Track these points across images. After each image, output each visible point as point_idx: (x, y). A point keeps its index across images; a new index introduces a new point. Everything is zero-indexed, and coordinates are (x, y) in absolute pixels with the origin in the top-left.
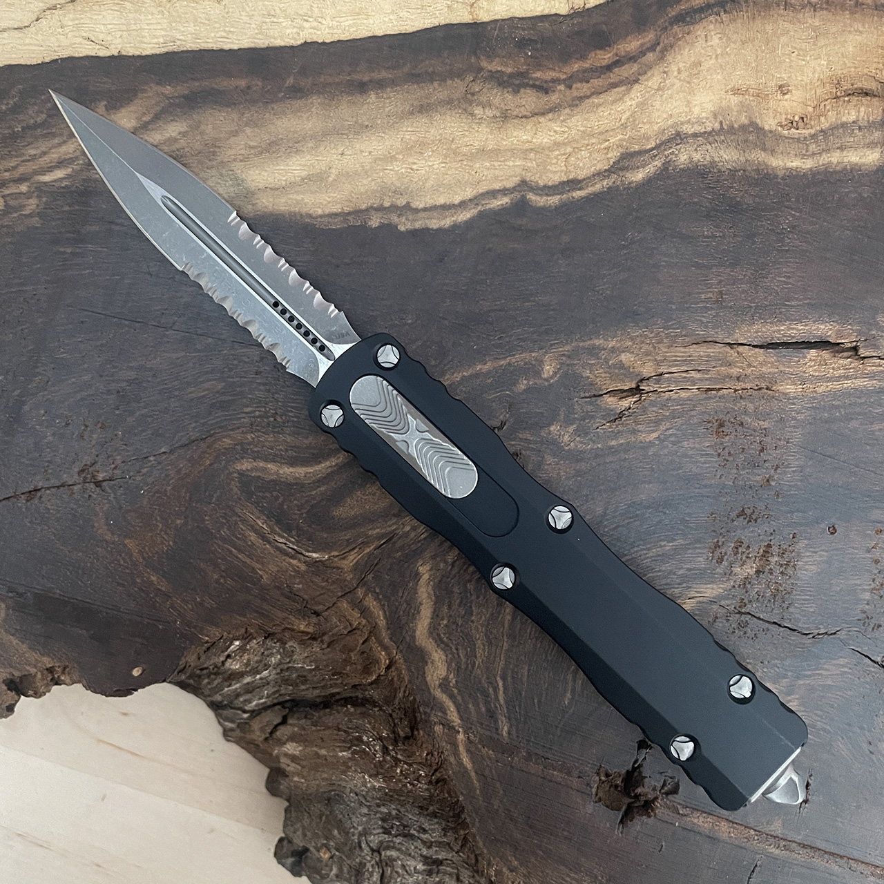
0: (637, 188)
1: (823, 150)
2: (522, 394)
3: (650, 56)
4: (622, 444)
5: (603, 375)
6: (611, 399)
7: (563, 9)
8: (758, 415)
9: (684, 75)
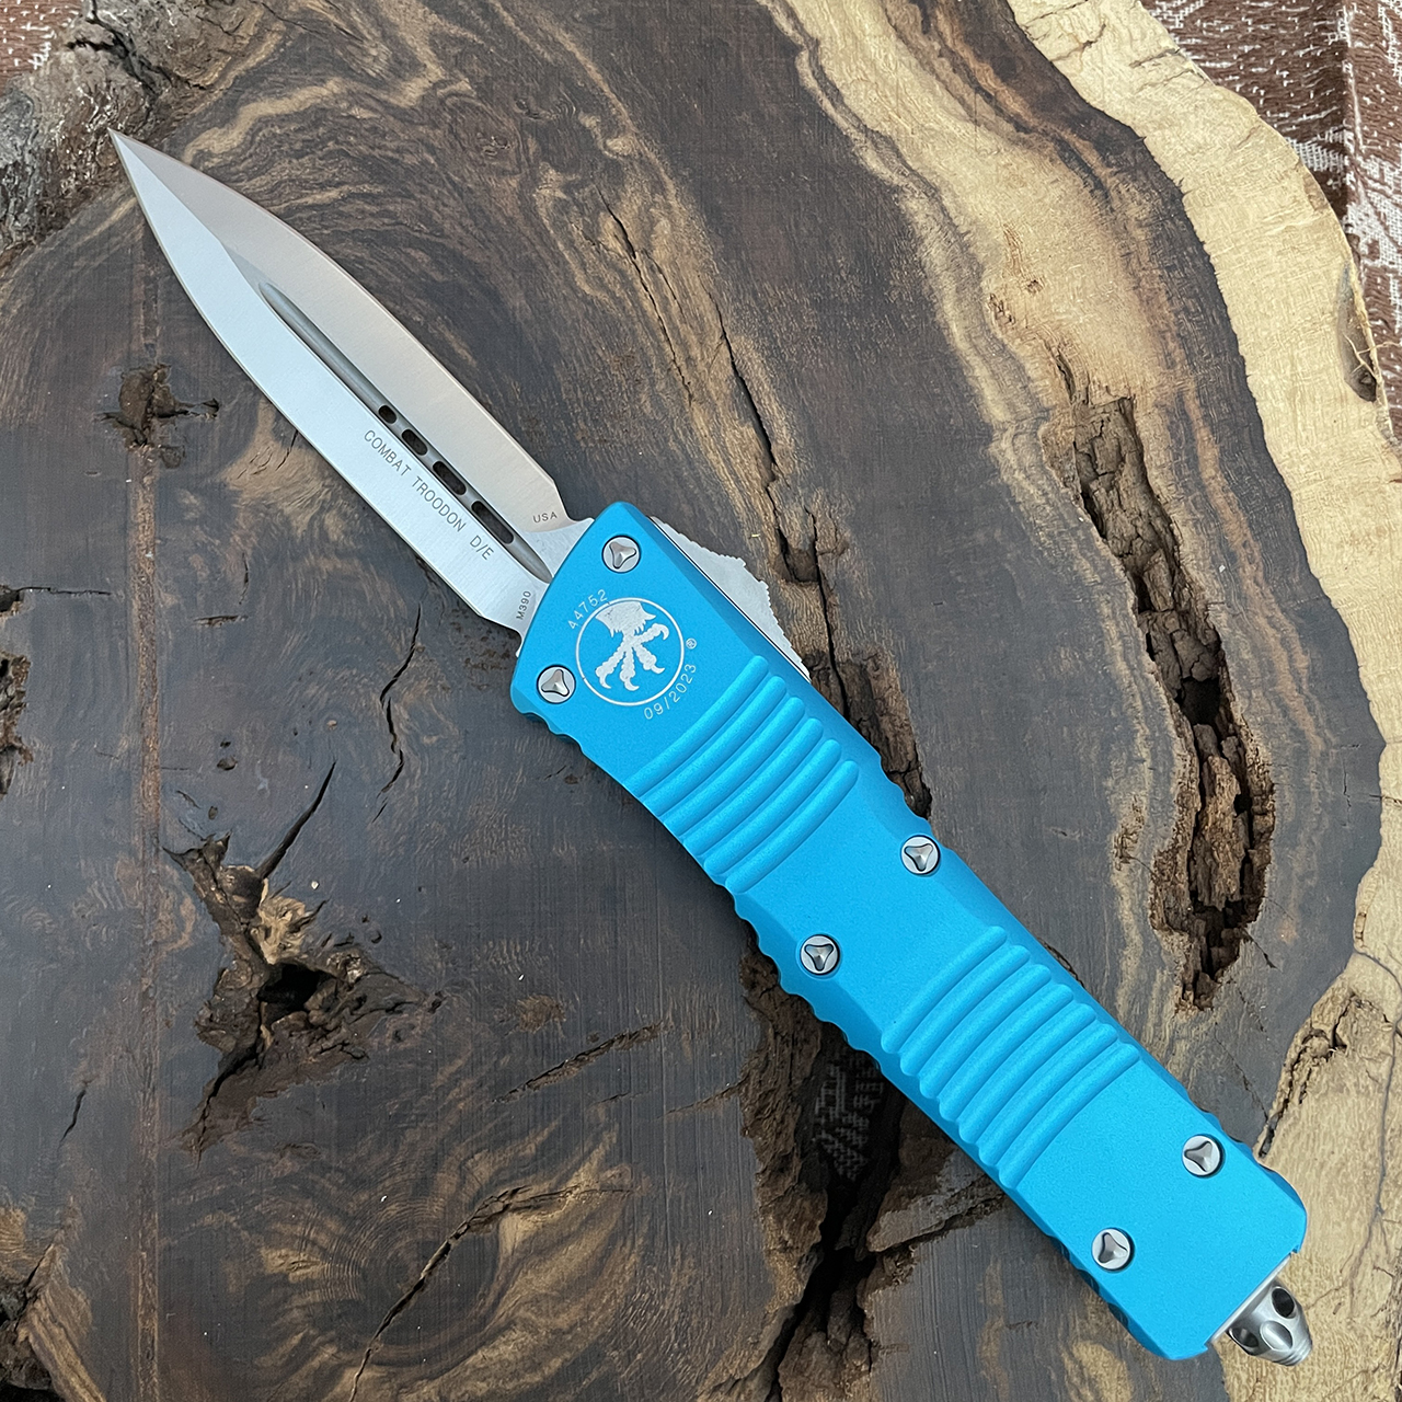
0: (860, 167)
1: (983, 356)
2: (578, 123)
3: (1008, 128)
4: (563, 256)
5: (635, 207)
6: (611, 227)
7: (1022, 18)
8: (655, 399)
9: (1005, 173)
